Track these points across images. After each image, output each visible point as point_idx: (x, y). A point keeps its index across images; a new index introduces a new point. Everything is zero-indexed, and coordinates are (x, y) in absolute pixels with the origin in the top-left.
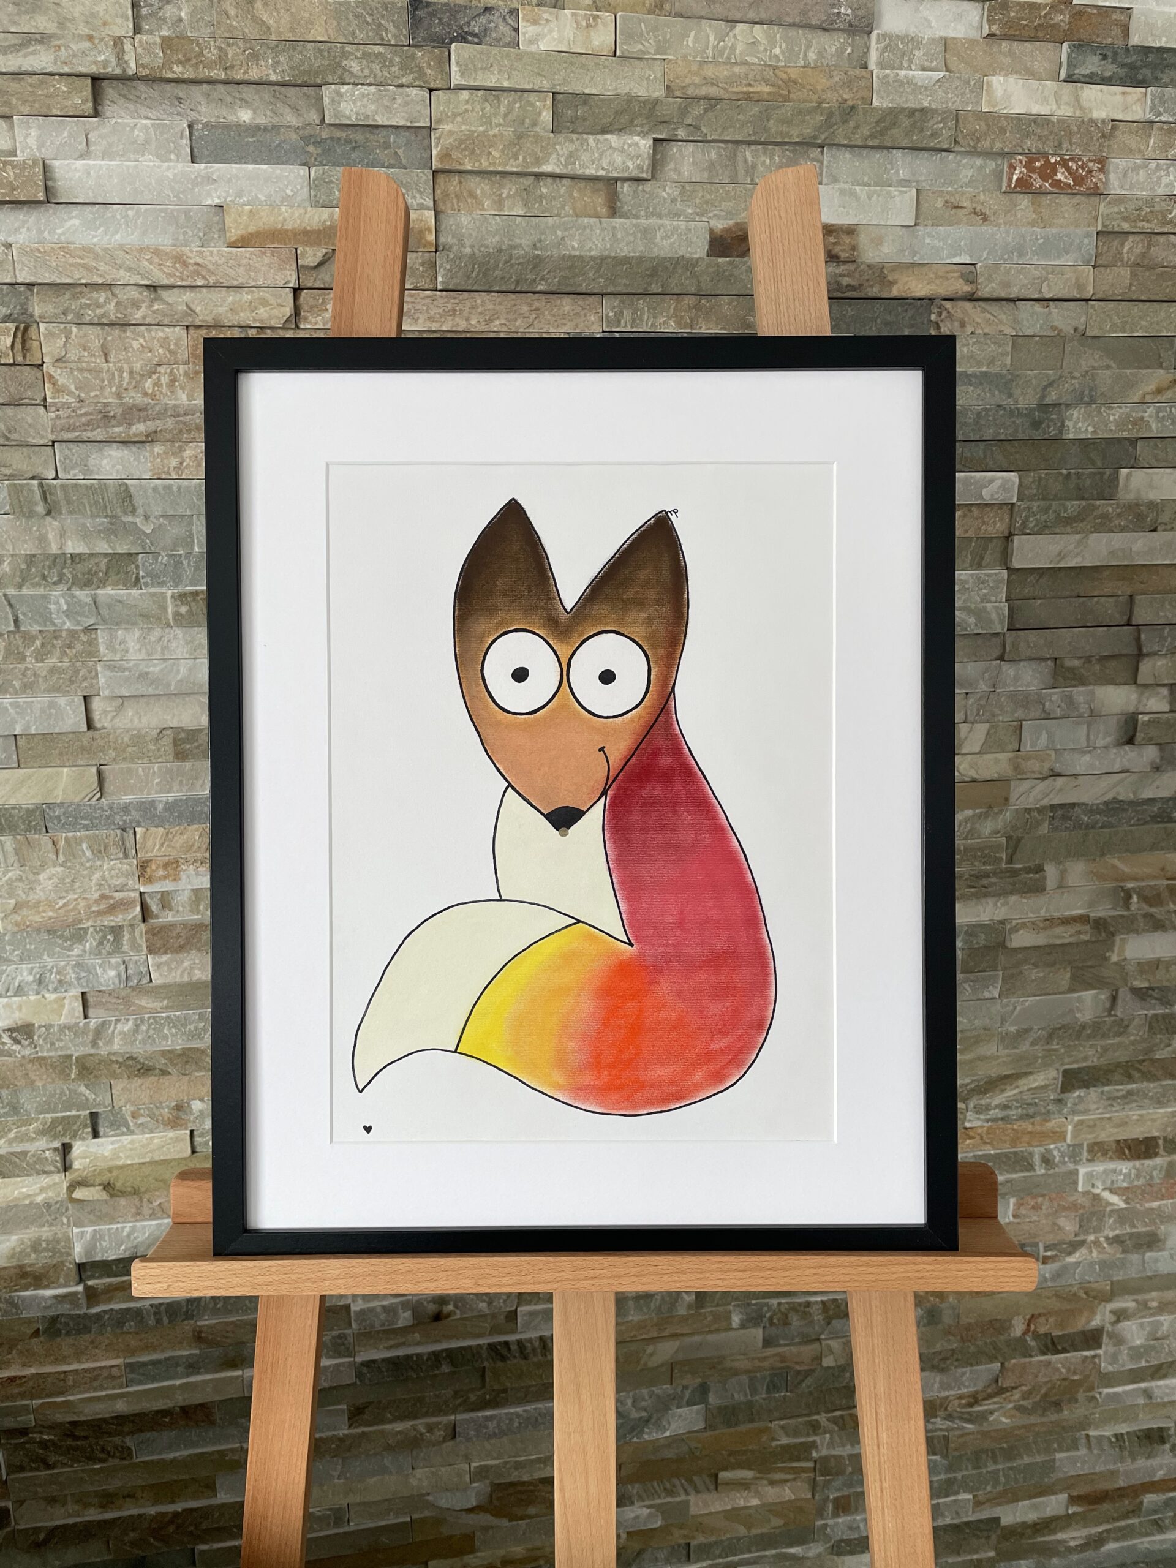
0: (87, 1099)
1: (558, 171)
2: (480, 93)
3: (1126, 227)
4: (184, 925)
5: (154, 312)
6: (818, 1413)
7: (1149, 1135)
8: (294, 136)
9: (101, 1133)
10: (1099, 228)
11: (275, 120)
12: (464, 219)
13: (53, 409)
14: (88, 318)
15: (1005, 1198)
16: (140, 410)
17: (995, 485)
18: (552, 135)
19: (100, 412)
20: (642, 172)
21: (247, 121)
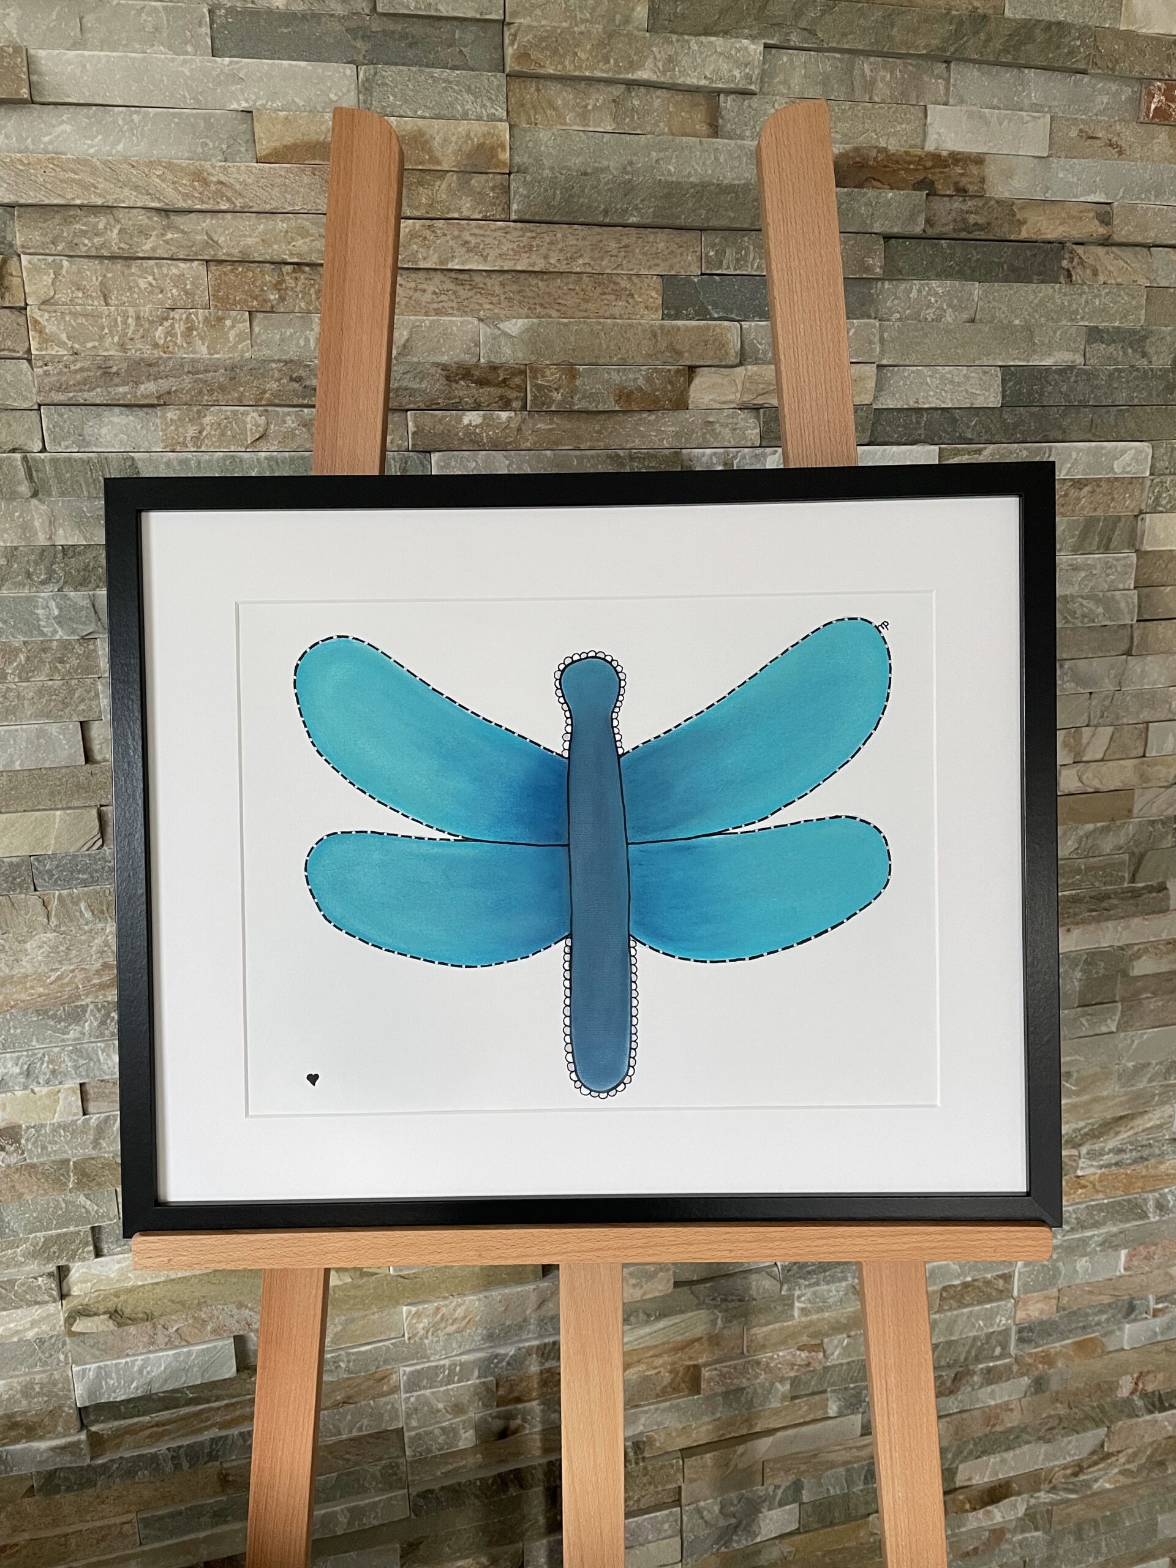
0: (87, 1212)
1: (654, 78)
5: (167, 242)
8: (338, 27)
9: (105, 1251)
11: (316, 8)
12: (543, 135)
13: (40, 363)
14: (84, 249)
15: (1116, 1250)
16: (150, 365)
17: (1127, 457)
18: (648, 35)
19: (100, 368)
20: (751, 84)
21: (281, 7)
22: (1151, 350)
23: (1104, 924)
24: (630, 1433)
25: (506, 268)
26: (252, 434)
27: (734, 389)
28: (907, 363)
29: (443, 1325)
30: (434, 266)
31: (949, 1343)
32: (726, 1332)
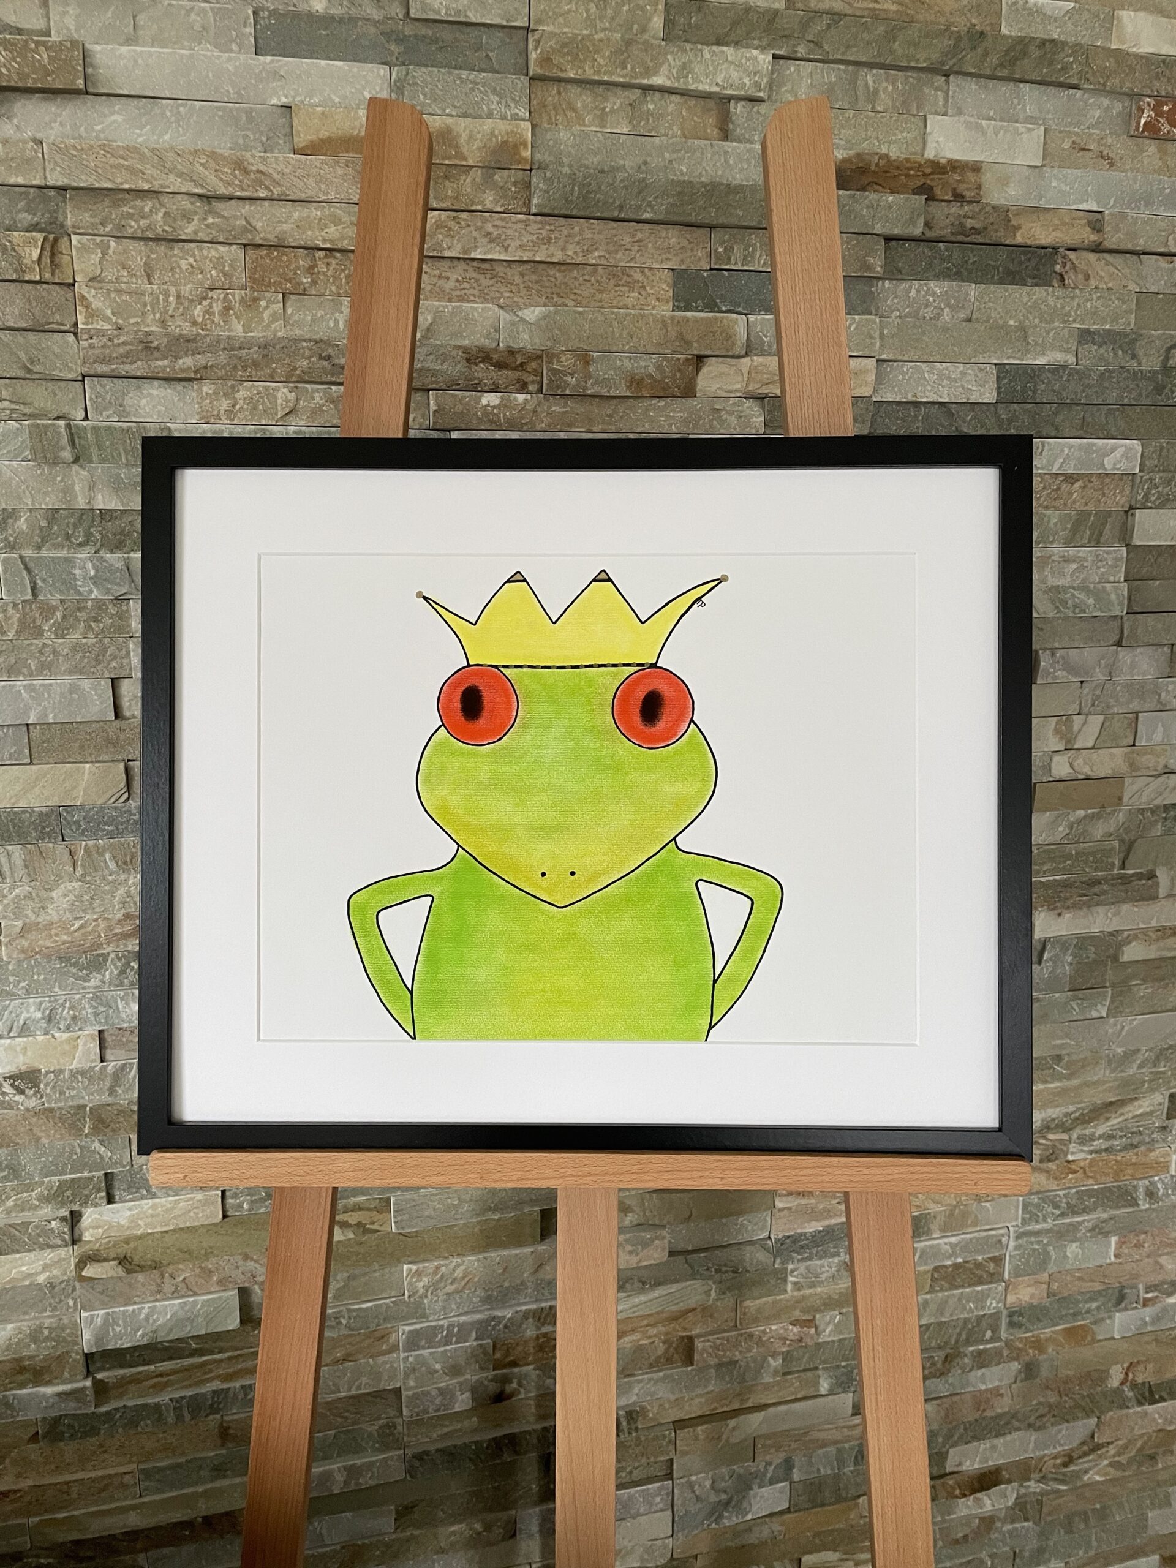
0: (102, 1158)
1: (668, 84)
5: (208, 226)
8: (373, 30)
9: (117, 1198)
11: (353, 12)
12: (563, 135)
13: (86, 336)
14: (130, 231)
15: (1107, 1237)
16: (188, 341)
17: (1118, 454)
18: (663, 43)
19: (141, 342)
20: (760, 91)
21: (321, 11)
22: (1140, 353)
23: (1094, 909)
24: (624, 1402)
25: (525, 259)
26: (283, 409)
27: (740, 379)
28: (906, 358)
29: (442, 1285)
30: (457, 255)
31: (940, 1324)
32: (719, 1304)
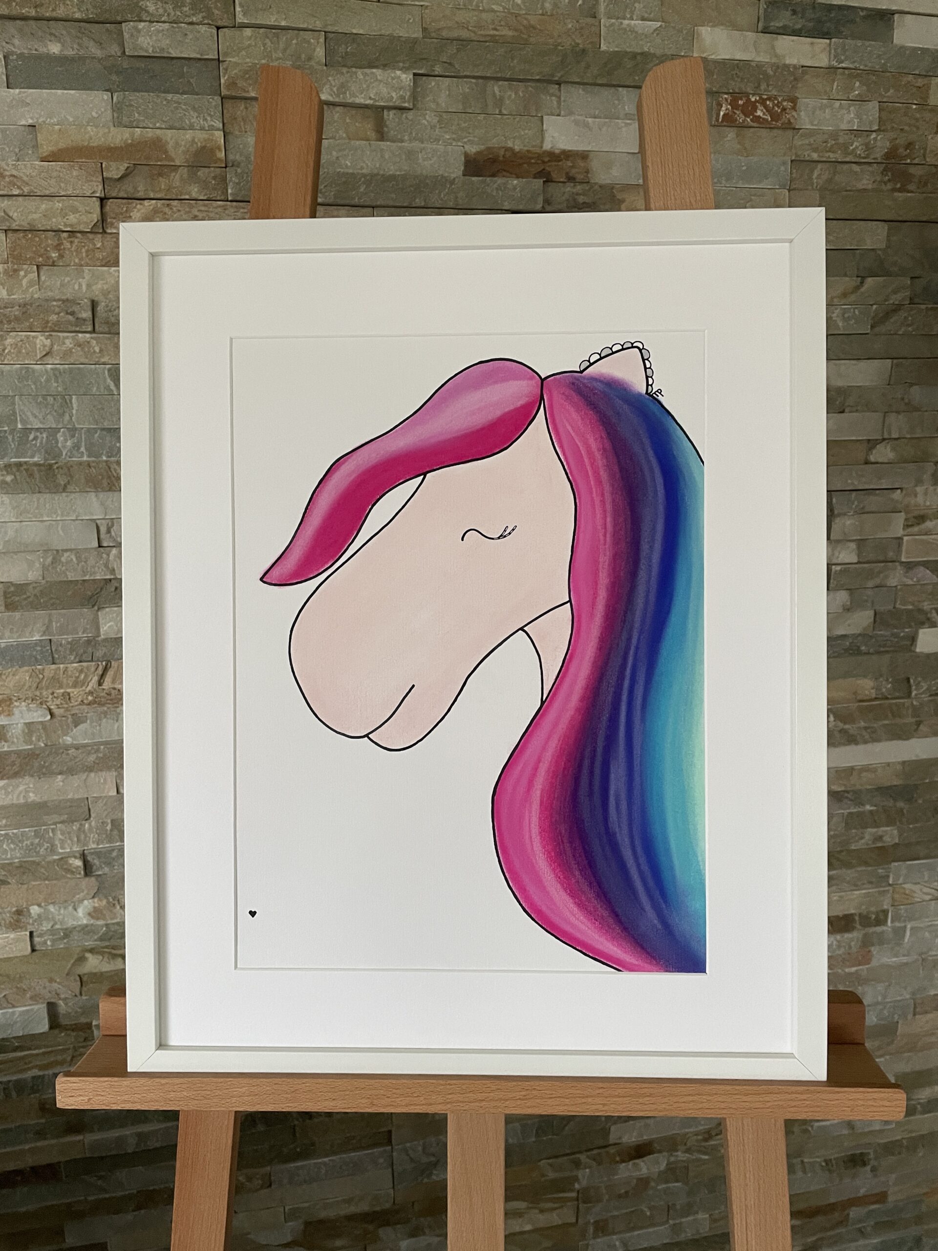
1: (331, 99)
2: (262, 30)
3: (815, 156)
4: (18, 753)
6: (580, 1152)
7: (846, 913)
8: (98, 66)
10: (793, 158)
11: (82, 53)
12: (250, 140)
18: (325, 68)
20: (405, 102)
21: (56, 52)
26: (40, 352)
